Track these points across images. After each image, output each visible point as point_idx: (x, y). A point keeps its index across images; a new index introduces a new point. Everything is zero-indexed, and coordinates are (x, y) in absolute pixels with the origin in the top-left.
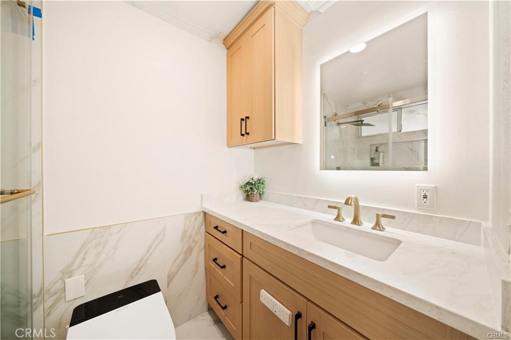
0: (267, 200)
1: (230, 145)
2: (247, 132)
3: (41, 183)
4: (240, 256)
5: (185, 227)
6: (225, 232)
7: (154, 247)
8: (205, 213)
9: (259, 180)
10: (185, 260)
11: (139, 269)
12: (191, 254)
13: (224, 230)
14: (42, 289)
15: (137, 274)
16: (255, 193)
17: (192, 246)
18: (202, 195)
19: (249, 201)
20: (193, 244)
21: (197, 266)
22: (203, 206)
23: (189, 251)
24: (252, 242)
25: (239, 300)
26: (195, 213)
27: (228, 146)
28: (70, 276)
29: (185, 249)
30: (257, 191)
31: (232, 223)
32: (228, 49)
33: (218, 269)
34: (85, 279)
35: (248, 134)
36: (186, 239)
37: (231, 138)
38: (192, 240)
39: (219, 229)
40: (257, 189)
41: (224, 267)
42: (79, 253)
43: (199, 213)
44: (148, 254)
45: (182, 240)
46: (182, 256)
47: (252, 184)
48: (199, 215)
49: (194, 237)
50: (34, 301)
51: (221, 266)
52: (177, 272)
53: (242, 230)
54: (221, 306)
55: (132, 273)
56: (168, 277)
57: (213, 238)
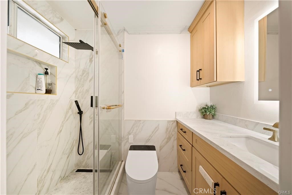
0: (218, 119)
1: (192, 86)
2: (200, 78)
3: (124, 103)
4: (191, 146)
5: (167, 126)
6: (185, 132)
7: (154, 132)
8: (177, 122)
9: (212, 107)
10: (167, 142)
11: (149, 140)
12: (170, 140)
13: (185, 131)
14: (124, 137)
15: (148, 141)
16: (208, 114)
17: (171, 137)
18: (176, 113)
19: (205, 119)
20: (171, 135)
21: (173, 147)
22: (177, 118)
23: (169, 139)
24: (197, 139)
25: (191, 169)
26: (172, 121)
27: (191, 86)
28: (130, 135)
29: (167, 137)
30: (209, 113)
31: (187, 128)
32: (191, 33)
33: (182, 151)
34: (133, 137)
35: (201, 79)
36: (168, 132)
37: (193, 82)
38: (170, 133)
39: (183, 130)
40: (209, 112)
41: (184, 150)
42: (132, 128)
43: (174, 121)
44: (153, 134)
45: (166, 132)
46: (166, 140)
47: (206, 109)
48: (174, 122)
49: (172, 132)
50: (122, 139)
51: (183, 149)
52: (164, 146)
53: (192, 132)
54: (183, 171)
55: (147, 140)
56: (160, 147)
57: (180, 134)
